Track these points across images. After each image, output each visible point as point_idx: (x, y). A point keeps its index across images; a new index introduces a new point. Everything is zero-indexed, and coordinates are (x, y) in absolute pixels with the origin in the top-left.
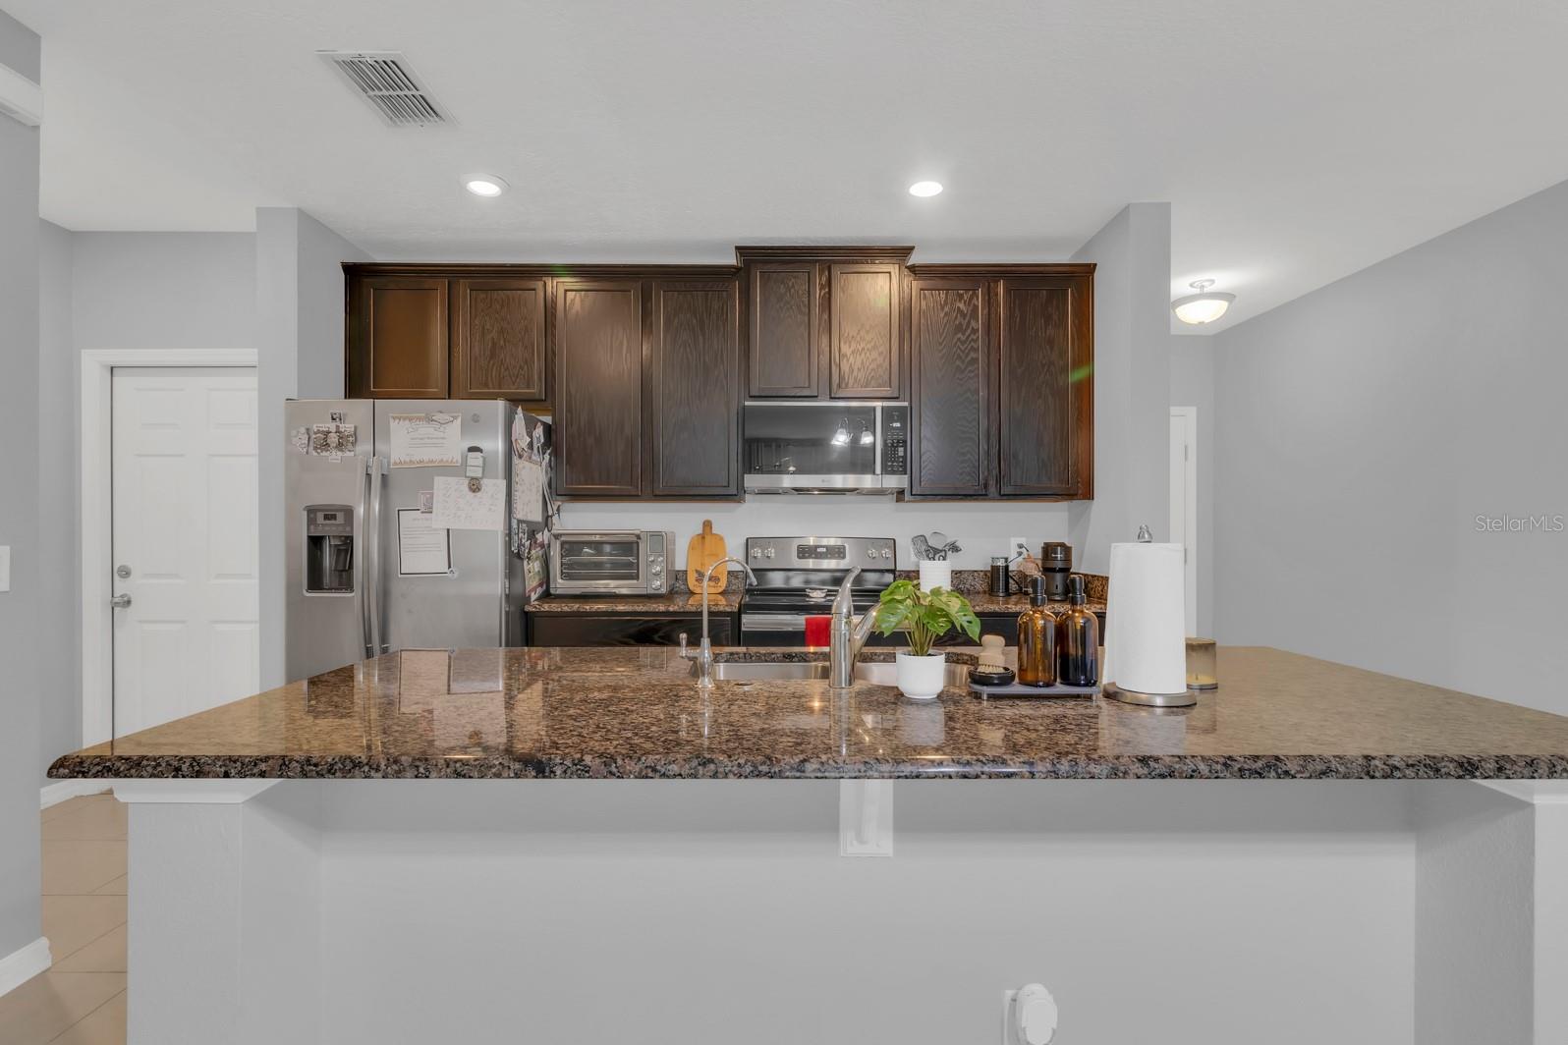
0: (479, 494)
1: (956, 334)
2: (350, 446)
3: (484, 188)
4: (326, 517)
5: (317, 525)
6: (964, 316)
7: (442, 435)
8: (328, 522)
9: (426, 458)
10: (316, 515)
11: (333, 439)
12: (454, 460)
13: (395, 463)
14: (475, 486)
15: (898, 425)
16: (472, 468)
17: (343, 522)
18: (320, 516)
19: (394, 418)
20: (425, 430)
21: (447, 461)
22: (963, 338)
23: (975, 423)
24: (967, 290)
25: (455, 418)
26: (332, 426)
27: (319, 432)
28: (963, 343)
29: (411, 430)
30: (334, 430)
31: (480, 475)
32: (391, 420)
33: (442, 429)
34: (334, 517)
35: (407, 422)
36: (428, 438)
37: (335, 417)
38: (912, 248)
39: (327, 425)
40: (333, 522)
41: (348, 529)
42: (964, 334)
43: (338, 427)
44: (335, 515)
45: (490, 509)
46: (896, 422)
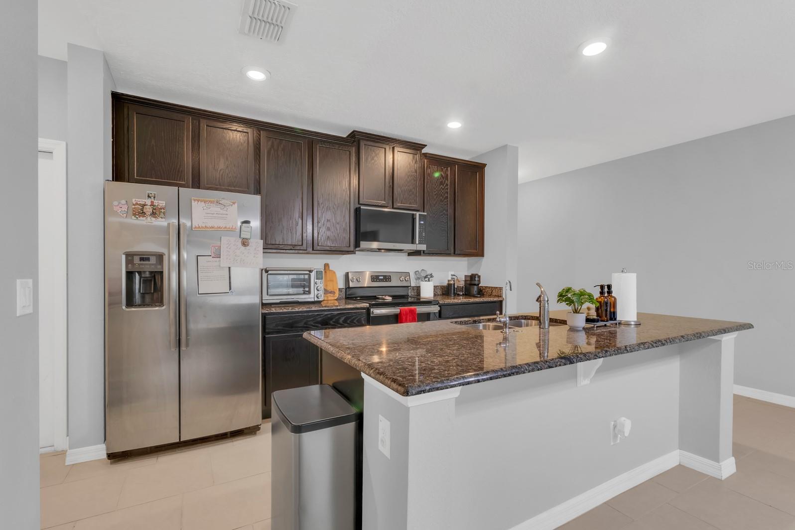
0: (248, 248)
1: (440, 185)
2: (162, 215)
3: (256, 75)
4: (142, 259)
5: (133, 264)
6: (443, 178)
7: (225, 212)
8: (142, 262)
9: (216, 226)
10: (133, 258)
11: (148, 210)
12: (234, 227)
13: (196, 227)
14: (245, 243)
15: (423, 222)
16: (244, 232)
17: (155, 263)
18: (136, 260)
19: (195, 200)
20: (215, 209)
21: (229, 228)
22: (443, 187)
23: (447, 224)
24: (444, 167)
25: (234, 203)
26: (148, 202)
27: (137, 204)
28: (443, 189)
29: (205, 208)
30: (149, 204)
31: (249, 237)
32: (193, 201)
33: (225, 209)
34: (148, 259)
35: (203, 203)
36: (217, 214)
37: (150, 195)
38: (426, 146)
39: (145, 201)
40: (147, 262)
41: (159, 267)
42: (443, 186)
43: (152, 202)
44: (149, 258)
45: (254, 256)
46: (422, 221)
